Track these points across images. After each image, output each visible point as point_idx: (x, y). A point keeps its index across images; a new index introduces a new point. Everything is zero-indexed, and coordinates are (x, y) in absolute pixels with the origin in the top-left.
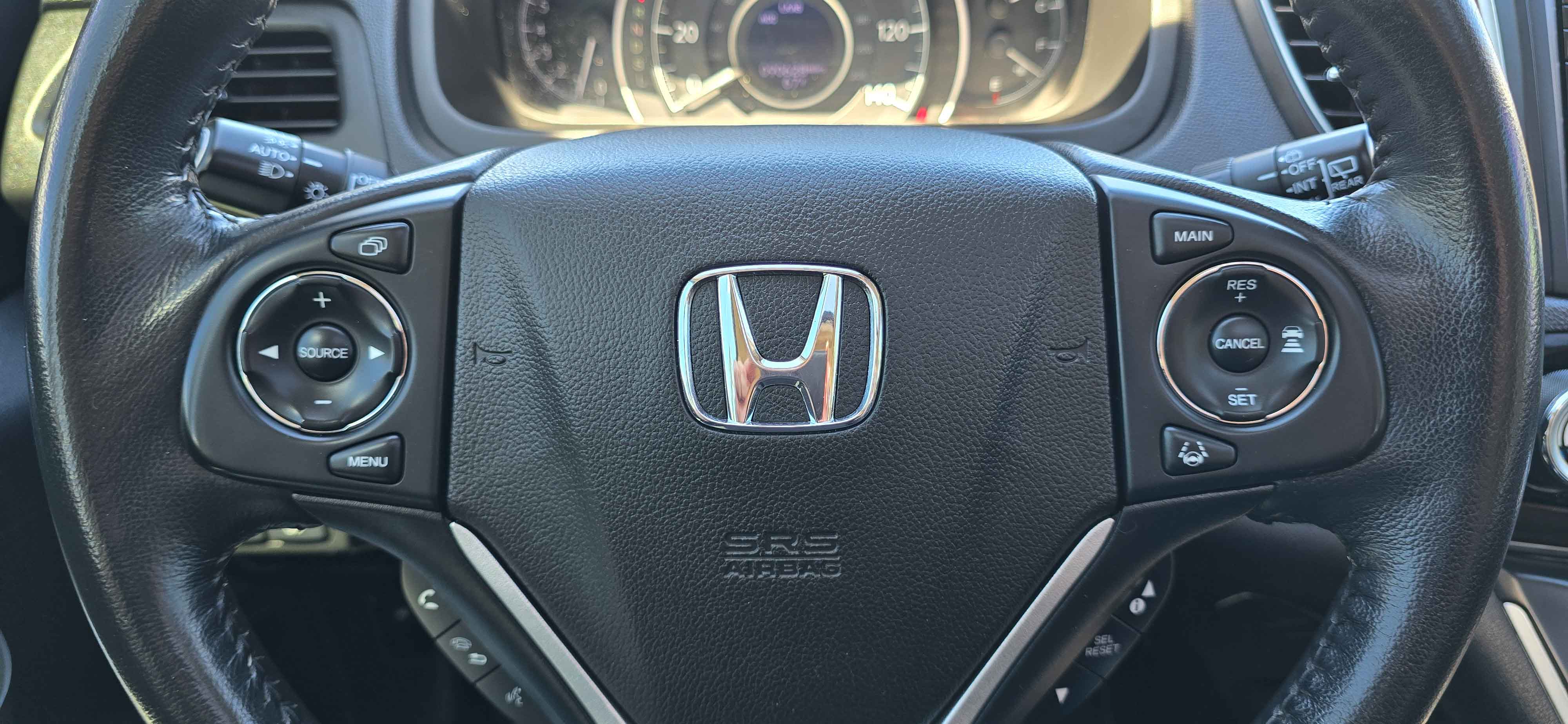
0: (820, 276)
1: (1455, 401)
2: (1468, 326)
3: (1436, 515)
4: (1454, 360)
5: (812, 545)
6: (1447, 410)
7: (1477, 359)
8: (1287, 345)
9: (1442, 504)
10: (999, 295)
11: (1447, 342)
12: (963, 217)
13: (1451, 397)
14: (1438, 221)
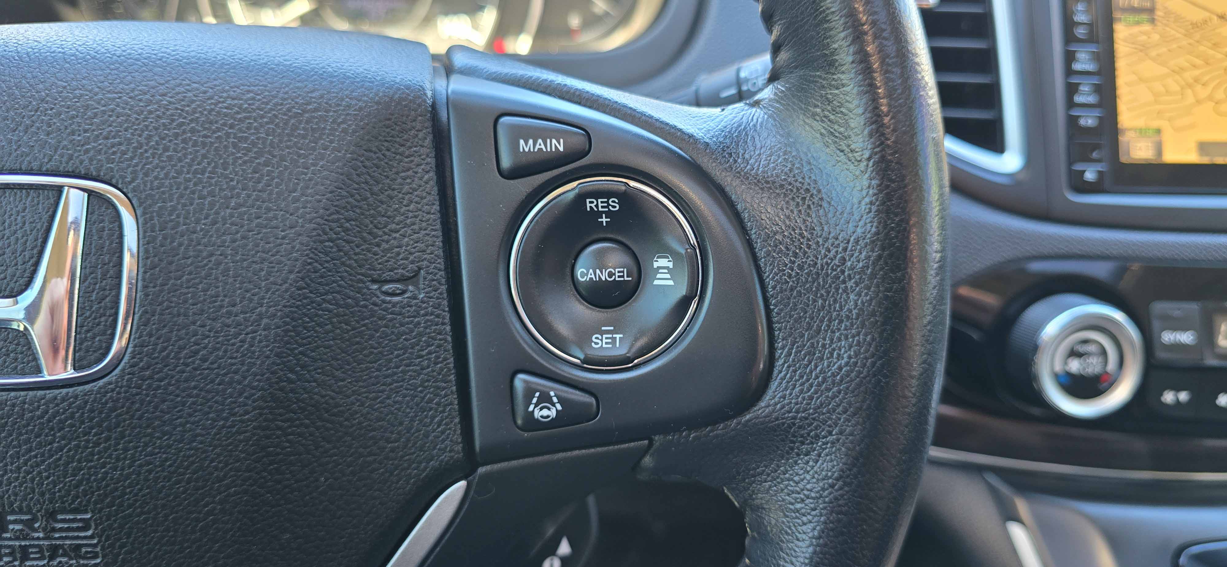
0: (59, 189)
1: (843, 343)
2: (856, 254)
3: (823, 479)
4: (842, 294)
5: (59, 525)
6: (835, 355)
7: (866, 295)
8: (659, 276)
9: (830, 467)
10: (291, 215)
11: (835, 273)
12: (248, 118)
13: (839, 340)
14: (824, 127)
